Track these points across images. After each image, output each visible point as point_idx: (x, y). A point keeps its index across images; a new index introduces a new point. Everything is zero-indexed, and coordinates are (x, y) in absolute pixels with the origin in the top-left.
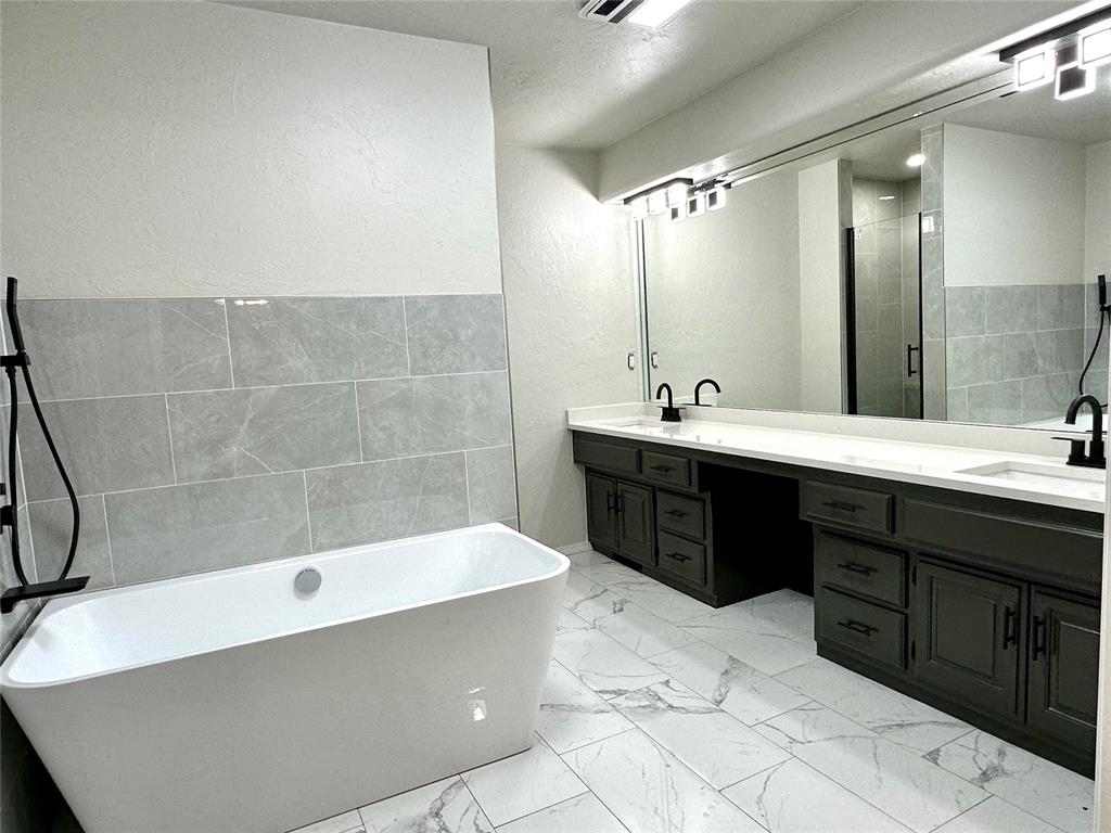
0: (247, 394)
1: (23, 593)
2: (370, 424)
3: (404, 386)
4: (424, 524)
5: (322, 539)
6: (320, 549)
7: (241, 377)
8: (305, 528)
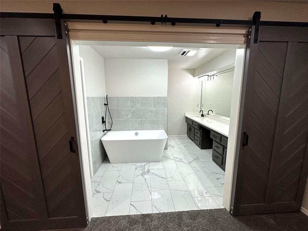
0: (131, 109)
1: (106, 130)
2: (147, 114)
3: (151, 109)
4: (153, 129)
5: (139, 129)
6: (139, 130)
7: (131, 107)
8: (137, 127)
